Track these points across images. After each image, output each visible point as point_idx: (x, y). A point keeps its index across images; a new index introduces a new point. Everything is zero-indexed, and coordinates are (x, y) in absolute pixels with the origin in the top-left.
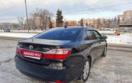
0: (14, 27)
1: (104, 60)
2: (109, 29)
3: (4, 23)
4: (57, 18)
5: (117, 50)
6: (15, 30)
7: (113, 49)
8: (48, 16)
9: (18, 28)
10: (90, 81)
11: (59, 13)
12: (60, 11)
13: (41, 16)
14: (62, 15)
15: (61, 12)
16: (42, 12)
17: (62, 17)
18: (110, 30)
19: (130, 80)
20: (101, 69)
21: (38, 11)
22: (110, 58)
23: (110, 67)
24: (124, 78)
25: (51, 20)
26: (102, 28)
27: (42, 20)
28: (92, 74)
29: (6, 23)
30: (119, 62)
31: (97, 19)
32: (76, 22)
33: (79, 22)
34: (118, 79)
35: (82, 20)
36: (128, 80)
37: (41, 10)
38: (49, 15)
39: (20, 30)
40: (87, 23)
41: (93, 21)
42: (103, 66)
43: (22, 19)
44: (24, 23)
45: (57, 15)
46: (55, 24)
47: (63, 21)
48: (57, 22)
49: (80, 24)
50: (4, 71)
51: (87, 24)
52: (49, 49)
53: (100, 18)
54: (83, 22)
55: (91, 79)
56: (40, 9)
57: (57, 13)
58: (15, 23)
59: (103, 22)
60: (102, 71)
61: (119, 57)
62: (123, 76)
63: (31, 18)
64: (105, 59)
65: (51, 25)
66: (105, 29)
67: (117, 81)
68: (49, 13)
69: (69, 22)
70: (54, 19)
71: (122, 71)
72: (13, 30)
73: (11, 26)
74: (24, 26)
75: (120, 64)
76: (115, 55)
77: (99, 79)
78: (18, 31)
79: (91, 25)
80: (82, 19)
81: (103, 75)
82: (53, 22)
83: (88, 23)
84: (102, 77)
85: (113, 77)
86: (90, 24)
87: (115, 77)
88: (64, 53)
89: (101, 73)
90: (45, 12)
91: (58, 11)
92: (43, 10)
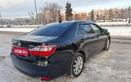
0: (26, 22)
1: (105, 54)
2: (122, 19)
3: (18, 19)
4: (66, 11)
5: (124, 43)
6: (26, 25)
7: (120, 42)
8: (57, 10)
9: (30, 23)
10: (82, 77)
11: (68, 6)
12: (69, 3)
13: (51, 10)
14: (71, 8)
15: (70, 5)
16: (51, 6)
17: (71, 10)
18: (122, 21)
19: (126, 76)
20: (99, 64)
21: (47, 5)
22: (112, 52)
23: (109, 61)
24: (120, 74)
25: (61, 14)
26: (114, 19)
27: (51, 14)
28: (87, 69)
29: (19, 19)
30: (121, 56)
31: (109, 9)
32: (86, 14)
33: (89, 14)
34: (113, 74)
35: (92, 12)
36: (123, 76)
37: (51, 3)
38: (58, 8)
39: (31, 25)
40: (98, 14)
41: (104, 12)
42: (101, 61)
43: (33, 14)
44: (35, 18)
45: (66, 8)
46: (65, 17)
47: (72, 13)
48: (66, 15)
49: (90, 16)
50: (6, 65)
51: (97, 16)
52: (34, 46)
53: (112, 8)
54: (94, 13)
55: (85, 74)
56: (49, 3)
57: (66, 6)
58: (27, 18)
59: (114, 13)
60: (99, 65)
61: (123, 50)
62: (120, 72)
63: (41, 12)
64: (107, 53)
65: (61, 19)
66: (118, 20)
67: (111, 77)
68: (58, 7)
69: (79, 14)
70: (63, 12)
71: (121, 66)
72: (25, 25)
73: (23, 21)
74: (34, 21)
75: (121, 58)
76: (119, 48)
77: (93, 74)
78: (29, 26)
79: (103, 17)
80: (93, 10)
81: (98, 70)
82: (63, 15)
83: (100, 14)
84: (96, 72)
85: (109, 72)
86: (101, 15)
87: (111, 72)
88: (48, 49)
89: (97, 68)
90: (55, 6)
91: (67, 4)
92: (52, 4)
